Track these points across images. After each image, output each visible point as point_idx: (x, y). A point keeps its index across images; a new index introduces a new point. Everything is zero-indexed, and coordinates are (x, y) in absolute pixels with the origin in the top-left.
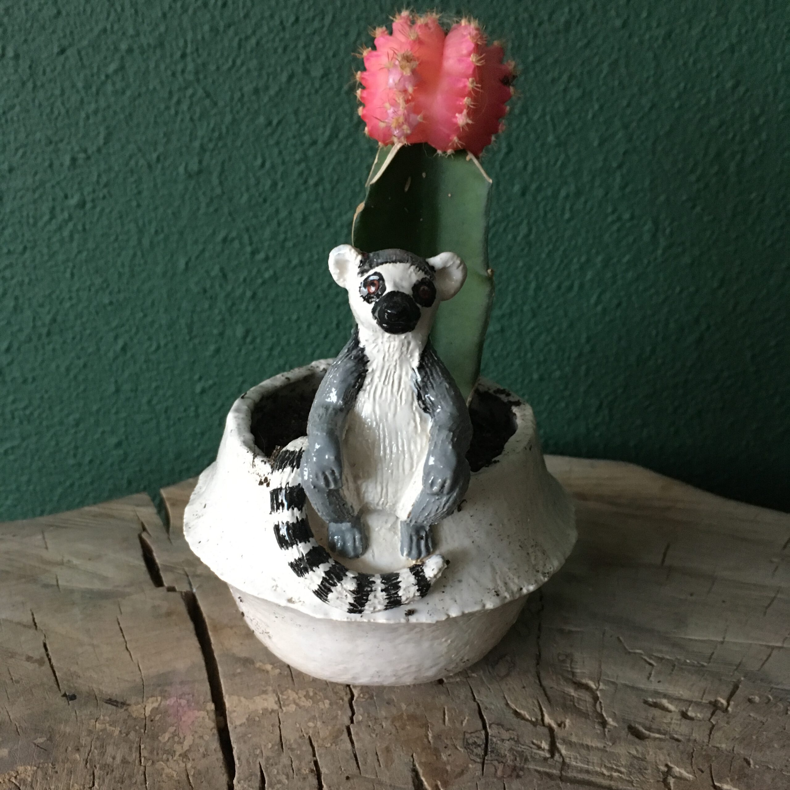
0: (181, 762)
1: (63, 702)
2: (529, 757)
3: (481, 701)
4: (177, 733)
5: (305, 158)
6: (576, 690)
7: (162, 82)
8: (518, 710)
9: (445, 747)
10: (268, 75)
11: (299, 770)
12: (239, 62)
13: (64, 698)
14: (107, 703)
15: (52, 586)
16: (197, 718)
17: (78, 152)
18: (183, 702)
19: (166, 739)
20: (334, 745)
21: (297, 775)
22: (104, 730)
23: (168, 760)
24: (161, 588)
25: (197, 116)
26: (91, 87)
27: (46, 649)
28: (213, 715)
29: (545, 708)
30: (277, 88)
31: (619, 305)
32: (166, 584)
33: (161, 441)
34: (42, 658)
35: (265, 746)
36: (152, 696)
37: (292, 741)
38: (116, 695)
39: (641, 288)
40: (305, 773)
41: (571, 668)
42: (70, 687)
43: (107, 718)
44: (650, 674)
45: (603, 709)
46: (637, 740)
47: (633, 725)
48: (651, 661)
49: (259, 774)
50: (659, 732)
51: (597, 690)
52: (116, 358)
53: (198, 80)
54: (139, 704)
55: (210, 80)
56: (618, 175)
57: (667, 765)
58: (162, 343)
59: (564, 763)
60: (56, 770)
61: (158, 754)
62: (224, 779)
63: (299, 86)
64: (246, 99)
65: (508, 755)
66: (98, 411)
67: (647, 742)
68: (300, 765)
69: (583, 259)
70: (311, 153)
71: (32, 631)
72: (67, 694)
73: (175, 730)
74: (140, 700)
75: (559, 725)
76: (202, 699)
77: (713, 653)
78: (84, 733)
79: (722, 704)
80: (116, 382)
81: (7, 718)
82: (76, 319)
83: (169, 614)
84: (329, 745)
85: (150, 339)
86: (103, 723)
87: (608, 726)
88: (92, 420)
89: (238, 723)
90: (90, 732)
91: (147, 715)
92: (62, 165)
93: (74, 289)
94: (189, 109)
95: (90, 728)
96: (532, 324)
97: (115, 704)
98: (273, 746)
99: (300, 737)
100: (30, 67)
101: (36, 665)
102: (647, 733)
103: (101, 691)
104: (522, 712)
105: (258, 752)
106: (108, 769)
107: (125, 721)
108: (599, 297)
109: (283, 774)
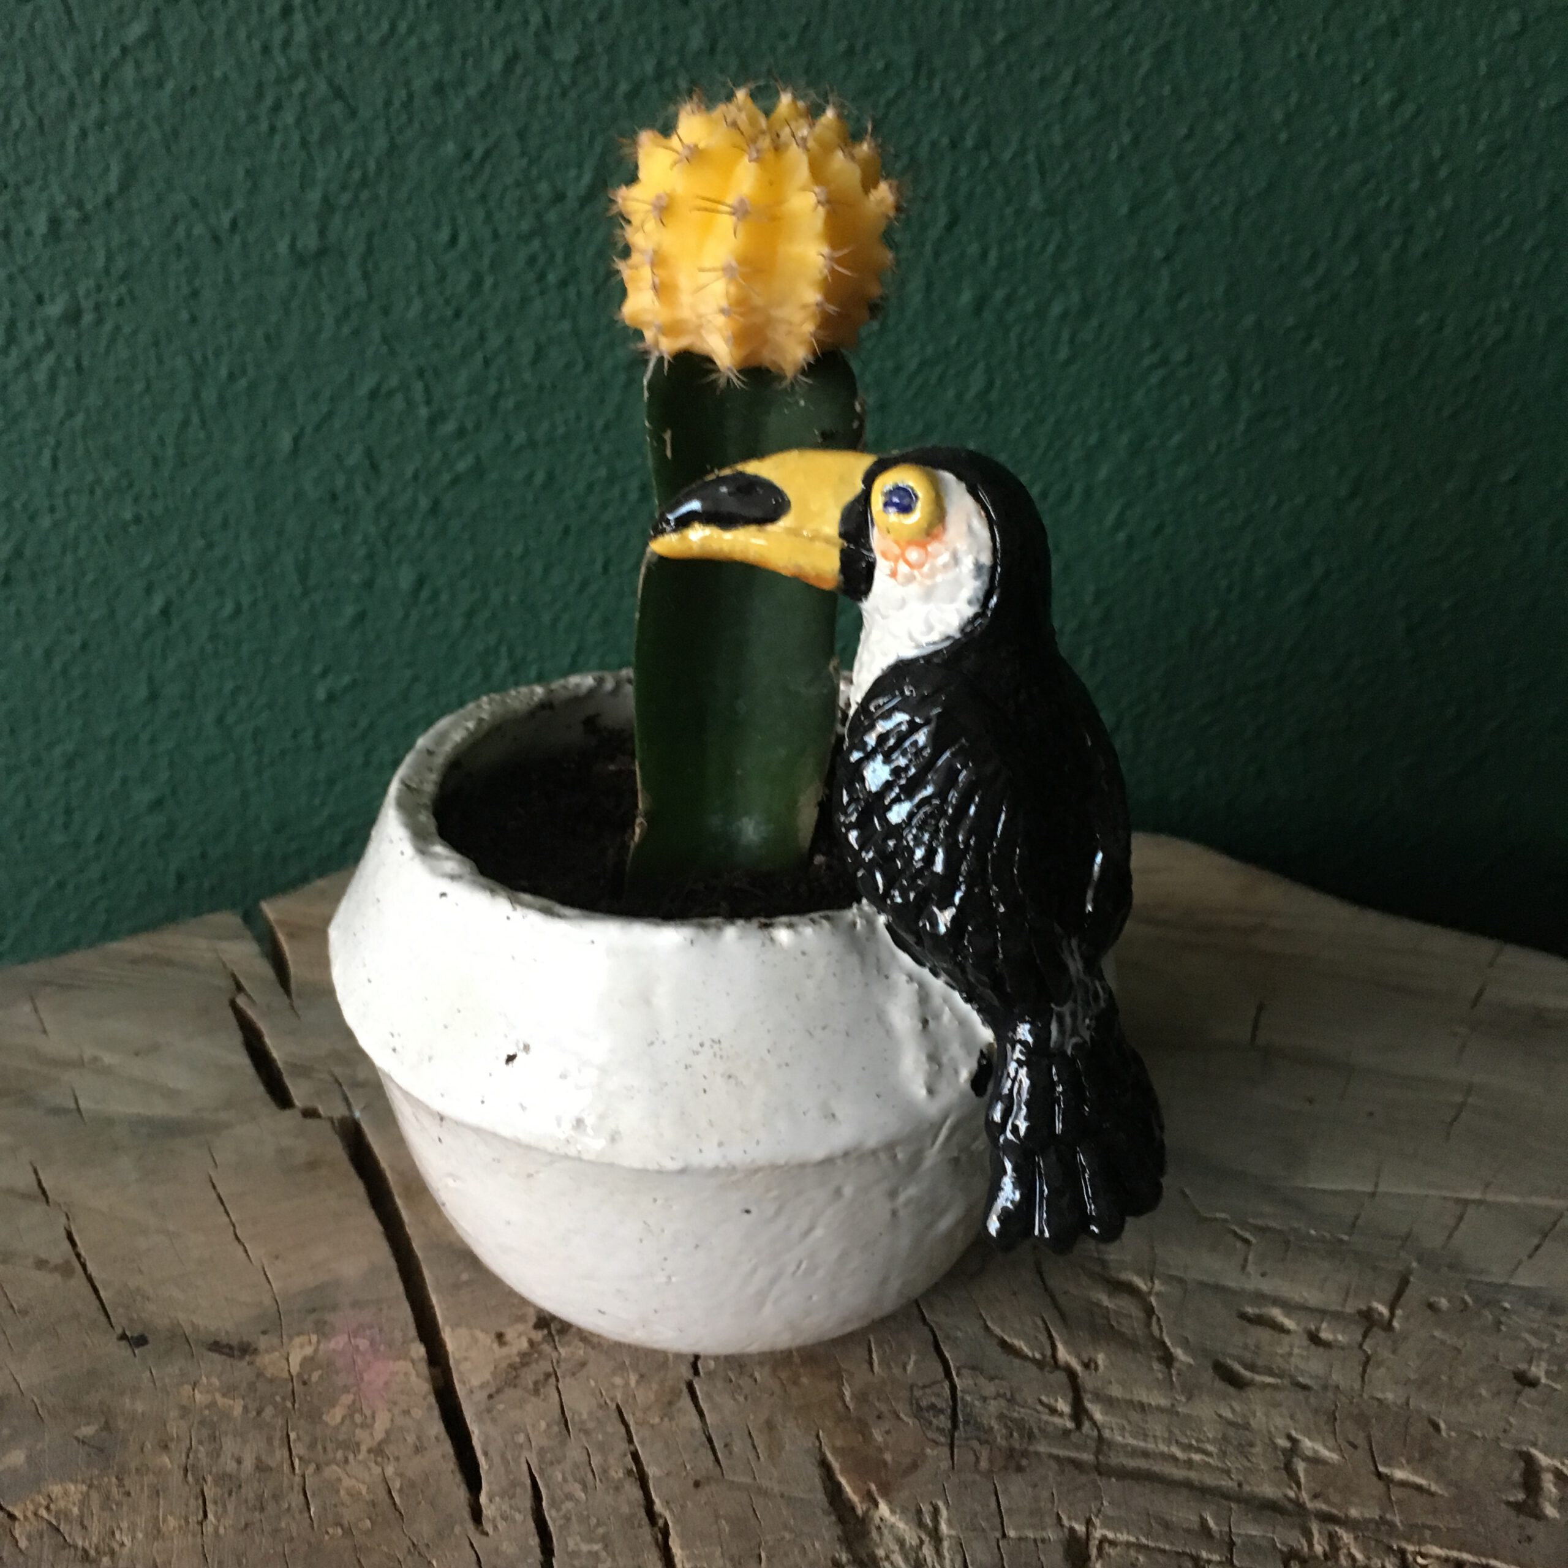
0: (372, 1465)
1: (123, 1351)
2: (1036, 1431)
4: (358, 1405)
5: (541, 229)
6: (1110, 1295)
7: (240, 65)
8: (1006, 1338)
9: (879, 1417)
10: (464, 56)
11: (605, 1471)
12: (403, 27)
13: (123, 1343)
14: (210, 1350)
15: (66, 1111)
16: (393, 1374)
17: (64, 207)
18: (363, 1343)
19: (338, 1419)
20: (666, 1419)
21: (601, 1481)
22: (212, 1405)
23: (346, 1461)
24: (288, 1113)
25: (314, 137)
26: (90, 72)
27: (73, 1244)
28: (424, 1368)
29: (1057, 1331)
30: (481, 84)
31: (1159, 530)
32: (297, 1102)
33: (245, 796)
34: (67, 1263)
35: (533, 1426)
36: (299, 1334)
37: (585, 1416)
38: (227, 1332)
39: (1202, 498)
40: (616, 1477)
41: (1099, 1251)
42: (131, 1320)
43: (215, 1381)
44: (1246, 1260)
45: (1165, 1330)
46: (1231, 1390)
47: (1222, 1360)
48: (1247, 1235)
49: (528, 1482)
50: (1270, 1372)
51: (1150, 1293)
52: (149, 631)
53: (317, 64)
54: (276, 1350)
55: (343, 63)
56: (1165, 272)
57: (1289, 1437)
58: (246, 601)
59: (1101, 1439)
60: (127, 1488)
61: (325, 1449)
62: (461, 1494)
63: (529, 80)
64: (417, 103)
65: (996, 1427)
66: (113, 739)
67: (1251, 1394)
68: (605, 1461)
69: (1093, 440)
70: (552, 217)
71: (39, 1208)
72: (128, 1333)
73: (354, 1402)
74: (276, 1341)
75: (1086, 1366)
76: (398, 1335)
77: (1357, 1218)
78: (174, 1413)
79: (1380, 1314)
80: (151, 679)
81: (14, 1386)
82: (64, 552)
83: (312, 1165)
84: (657, 1420)
85: (220, 592)
86: (208, 1392)
87: (1176, 1365)
88: (101, 756)
89: (475, 1382)
90: (185, 1411)
91: (294, 1372)
92: (29, 233)
93: (60, 489)
94: (298, 122)
95: (183, 1403)
97: (227, 1351)
98: (549, 1426)
99: (600, 1407)
101: (58, 1277)
102: (1247, 1374)
103: (195, 1327)
104: (1016, 1343)
105: (521, 1438)
106: (230, 1483)
107: (252, 1387)
108: (1121, 514)
109: (575, 1481)
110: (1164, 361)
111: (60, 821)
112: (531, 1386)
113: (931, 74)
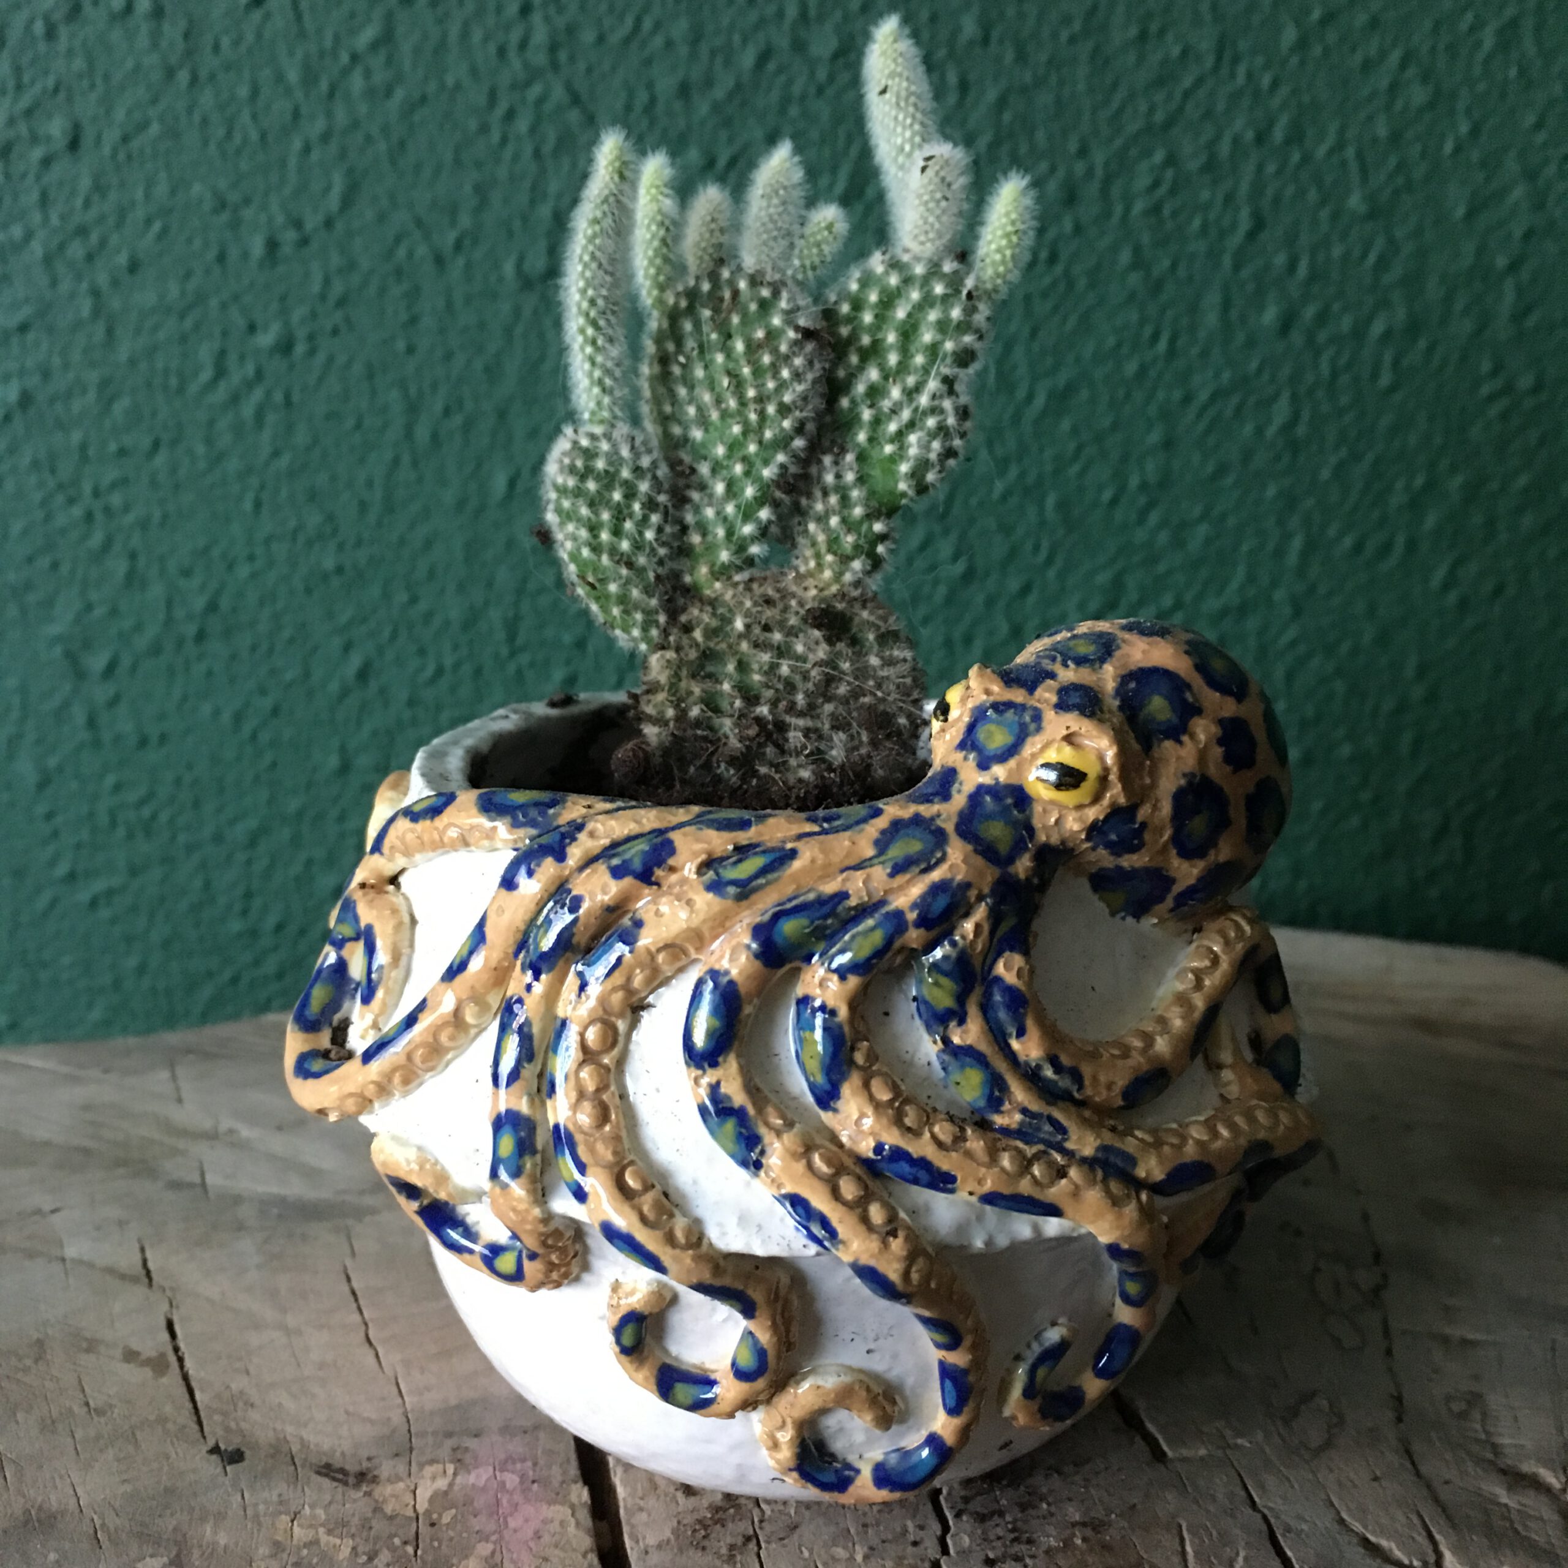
1: (212, 1467)
3: (1270, 1509)
4: (498, 1557)
7: (474, 72)
8: (1372, 1538)
10: (713, 53)
12: (647, 24)
13: (214, 1457)
14: (319, 1473)
15: (191, 1185)
16: (545, 1522)
17: (283, 228)
18: (511, 1480)
22: (315, 1542)
25: (548, 148)
26: (317, 82)
27: (173, 1335)
28: (585, 1516)
29: (1439, 1533)
30: (731, 83)
34: (163, 1355)
36: (432, 1462)
38: (343, 1454)
41: (1487, 1433)
42: (228, 1429)
43: (321, 1513)
52: (345, 693)
53: (555, 66)
54: (400, 1479)
55: (582, 66)
56: (1509, 285)
58: (448, 661)
63: (783, 78)
64: (660, 108)
66: (300, 814)
71: (140, 1291)
72: (222, 1447)
73: (493, 1553)
74: (402, 1469)
78: (263, 1550)
80: (343, 749)
81: (73, 1501)
82: (262, 603)
85: (422, 652)
86: (311, 1526)
88: (286, 833)
89: (651, 1540)
90: (278, 1547)
91: (421, 1509)
92: (245, 255)
93: (261, 536)
94: (533, 130)
95: (279, 1538)
96: (1291, 633)
97: (340, 1476)
100: (187, 36)
101: (148, 1372)
103: (304, 1445)
104: (1384, 1543)
107: (366, 1525)
110: (1508, 389)
111: (238, 907)
112: (724, 1551)
113: (1236, 60)
